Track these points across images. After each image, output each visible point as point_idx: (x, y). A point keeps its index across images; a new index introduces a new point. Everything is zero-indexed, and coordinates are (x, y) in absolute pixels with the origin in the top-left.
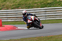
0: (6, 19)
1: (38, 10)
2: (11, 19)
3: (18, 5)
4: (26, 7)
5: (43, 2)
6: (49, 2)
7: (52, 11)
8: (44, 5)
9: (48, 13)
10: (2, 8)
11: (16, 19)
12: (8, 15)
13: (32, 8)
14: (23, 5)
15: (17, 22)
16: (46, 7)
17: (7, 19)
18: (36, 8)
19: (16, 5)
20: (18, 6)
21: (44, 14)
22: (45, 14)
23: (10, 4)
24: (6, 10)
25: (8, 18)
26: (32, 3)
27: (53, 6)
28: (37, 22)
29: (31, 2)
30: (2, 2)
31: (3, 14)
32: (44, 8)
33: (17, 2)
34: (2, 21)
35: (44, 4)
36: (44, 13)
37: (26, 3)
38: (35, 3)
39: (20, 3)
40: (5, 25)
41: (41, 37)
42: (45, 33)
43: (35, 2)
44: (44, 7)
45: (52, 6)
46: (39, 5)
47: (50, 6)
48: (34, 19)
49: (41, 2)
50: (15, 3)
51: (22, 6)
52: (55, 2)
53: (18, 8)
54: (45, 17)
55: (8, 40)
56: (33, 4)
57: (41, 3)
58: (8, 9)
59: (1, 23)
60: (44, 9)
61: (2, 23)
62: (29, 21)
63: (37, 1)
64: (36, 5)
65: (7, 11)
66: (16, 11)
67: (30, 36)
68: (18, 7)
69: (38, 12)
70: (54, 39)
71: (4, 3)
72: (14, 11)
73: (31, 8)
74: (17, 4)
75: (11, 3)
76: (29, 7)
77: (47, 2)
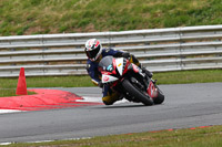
0: (40, 69)
1: (155, 34)
2: (60, 69)
3: (85, 16)
4: (113, 24)
5: (173, 7)
6: (195, 5)
7: (207, 39)
8: (178, 18)
9: (192, 47)
10: (26, 29)
11: (77, 68)
12: (46, 54)
13: (134, 29)
14: (101, 15)
15: (81, 79)
16: (184, 23)
17: (44, 69)
18: (150, 28)
19: (76, 18)
20: (85, 20)
21: (176, 48)
22: (181, 48)
23: (55, 13)
24: (41, 36)
25: (47, 62)
26: (133, 9)
27: (210, 20)
28: (134, 80)
29: (130, 7)
30: (26, 7)
31: (29, 48)
32: (178, 29)
33: (79, 7)
34: (26, 74)
35: (178, 14)
36: (178, 45)
37: (112, 10)
38: (146, 10)
39: (91, 11)
40: (37, 90)
41: (166, 131)
42: (181, 117)
43: (145, 5)
44: (177, 26)
45: (205, 21)
46: (157, 19)
47: (199, 21)
48: (125, 68)
49: (165, 6)
50: (71, 12)
51: (98, 21)
52: (215, 7)
53: (82, 26)
54: (179, 60)
55: (49, 144)
56: (136, 15)
57: (165, 9)
58: (47, 33)
59: (24, 82)
60: (176, 32)
61: (28, 82)
62: (106, 78)
63: (151, 4)
64: (147, 17)
65: (43, 39)
66: (75, 38)
67: (128, 127)
68: (85, 24)
69: (156, 42)
70: (213, 140)
71: (35, 9)
72: (70, 38)
73: (130, 29)
74: (79, 12)
75: (60, 10)
76: (123, 26)
77: (186, 8)
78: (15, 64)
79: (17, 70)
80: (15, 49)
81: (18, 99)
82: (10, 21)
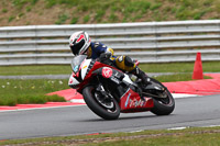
10: (202, 14)
40: (213, 74)
78: (192, 48)
79: (194, 54)
80: (192, 34)
81: (194, 83)
82: (187, 5)
